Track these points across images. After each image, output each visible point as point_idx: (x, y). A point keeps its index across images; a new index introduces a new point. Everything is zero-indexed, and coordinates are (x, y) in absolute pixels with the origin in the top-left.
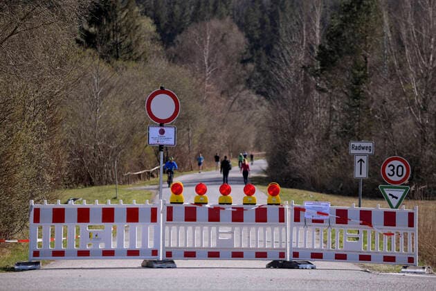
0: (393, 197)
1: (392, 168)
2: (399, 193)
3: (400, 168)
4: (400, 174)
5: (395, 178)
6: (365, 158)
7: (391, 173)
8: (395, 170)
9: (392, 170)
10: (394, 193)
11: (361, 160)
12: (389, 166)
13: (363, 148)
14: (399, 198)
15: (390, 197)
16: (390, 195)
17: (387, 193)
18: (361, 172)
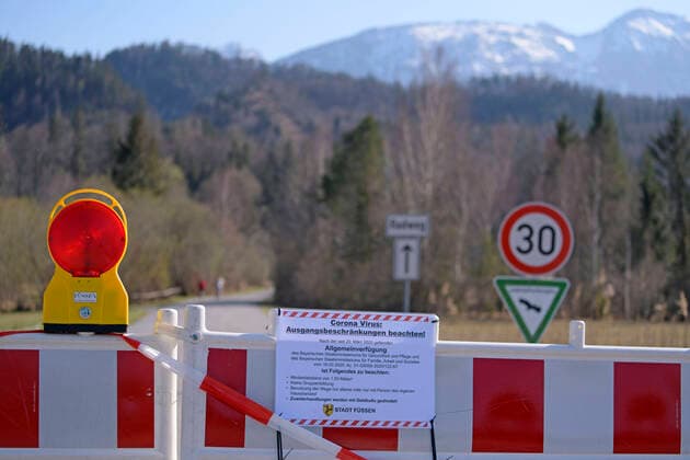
0: (530, 306)
1: (526, 232)
2: (544, 298)
3: (547, 233)
4: (546, 247)
5: (535, 259)
6: (413, 244)
7: (525, 246)
8: (535, 239)
9: (528, 239)
10: (532, 298)
11: (407, 248)
12: (520, 228)
13: (411, 226)
14: (545, 309)
15: (522, 308)
16: (522, 301)
17: (515, 297)
18: (406, 268)
